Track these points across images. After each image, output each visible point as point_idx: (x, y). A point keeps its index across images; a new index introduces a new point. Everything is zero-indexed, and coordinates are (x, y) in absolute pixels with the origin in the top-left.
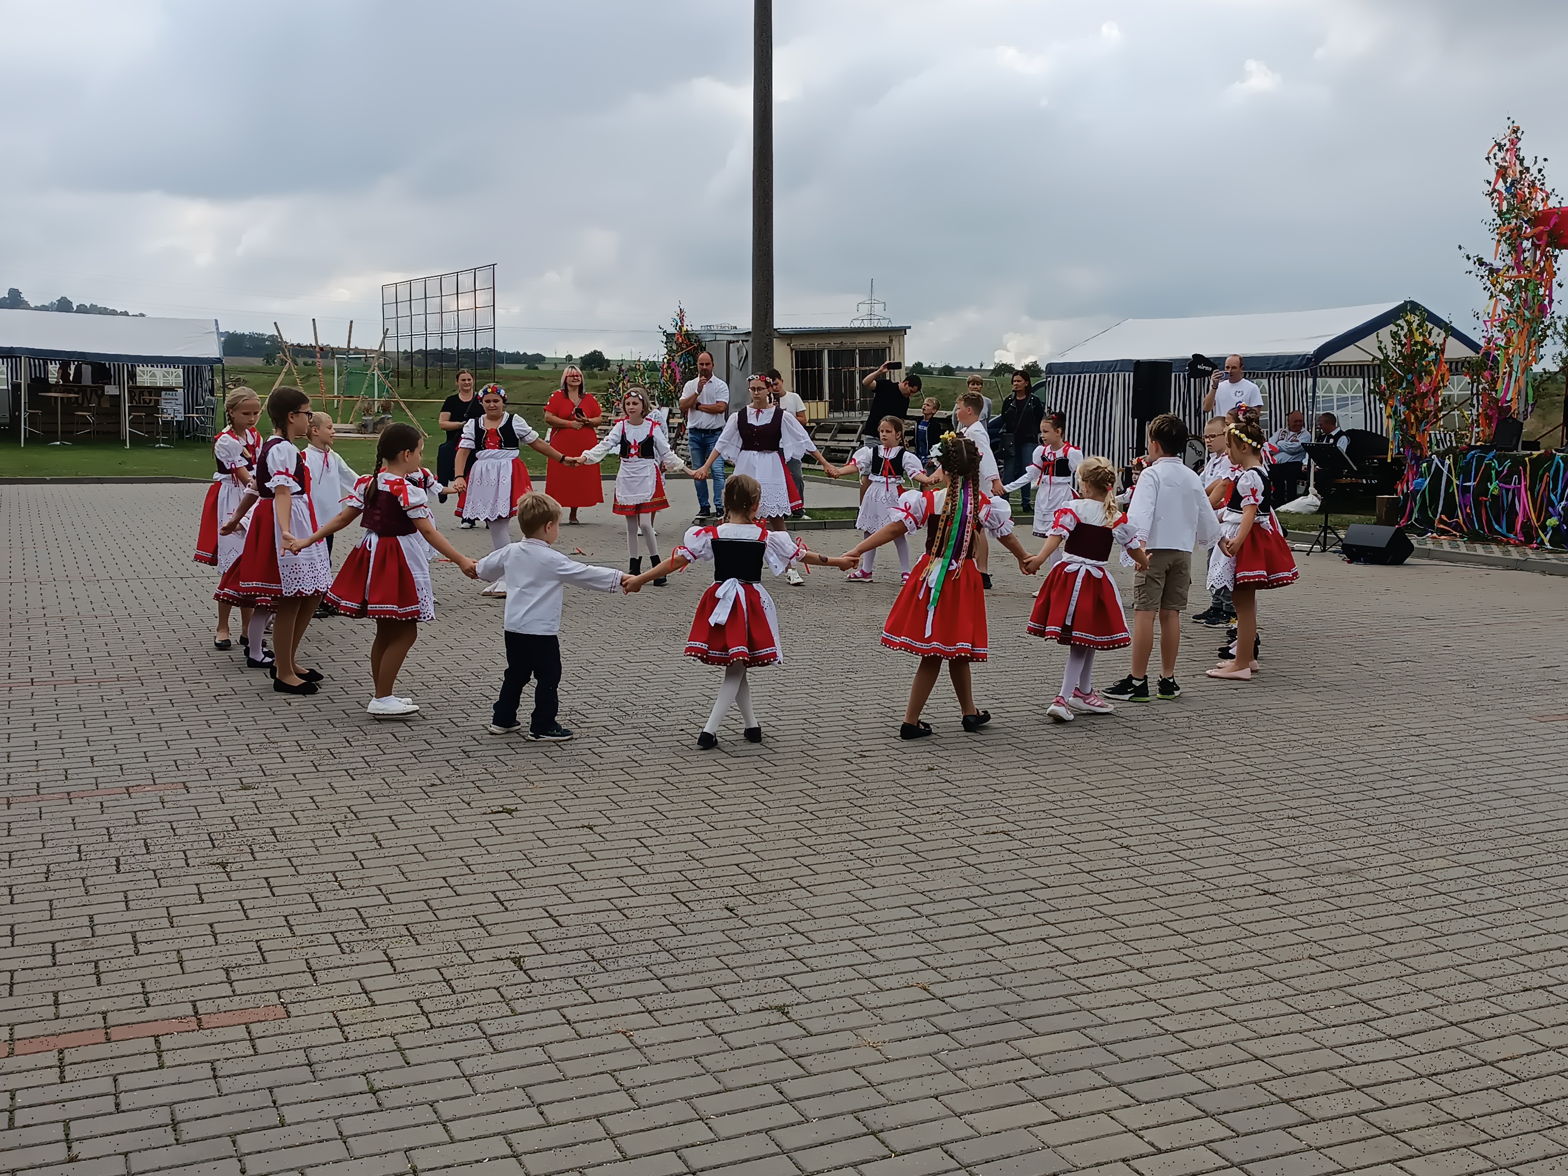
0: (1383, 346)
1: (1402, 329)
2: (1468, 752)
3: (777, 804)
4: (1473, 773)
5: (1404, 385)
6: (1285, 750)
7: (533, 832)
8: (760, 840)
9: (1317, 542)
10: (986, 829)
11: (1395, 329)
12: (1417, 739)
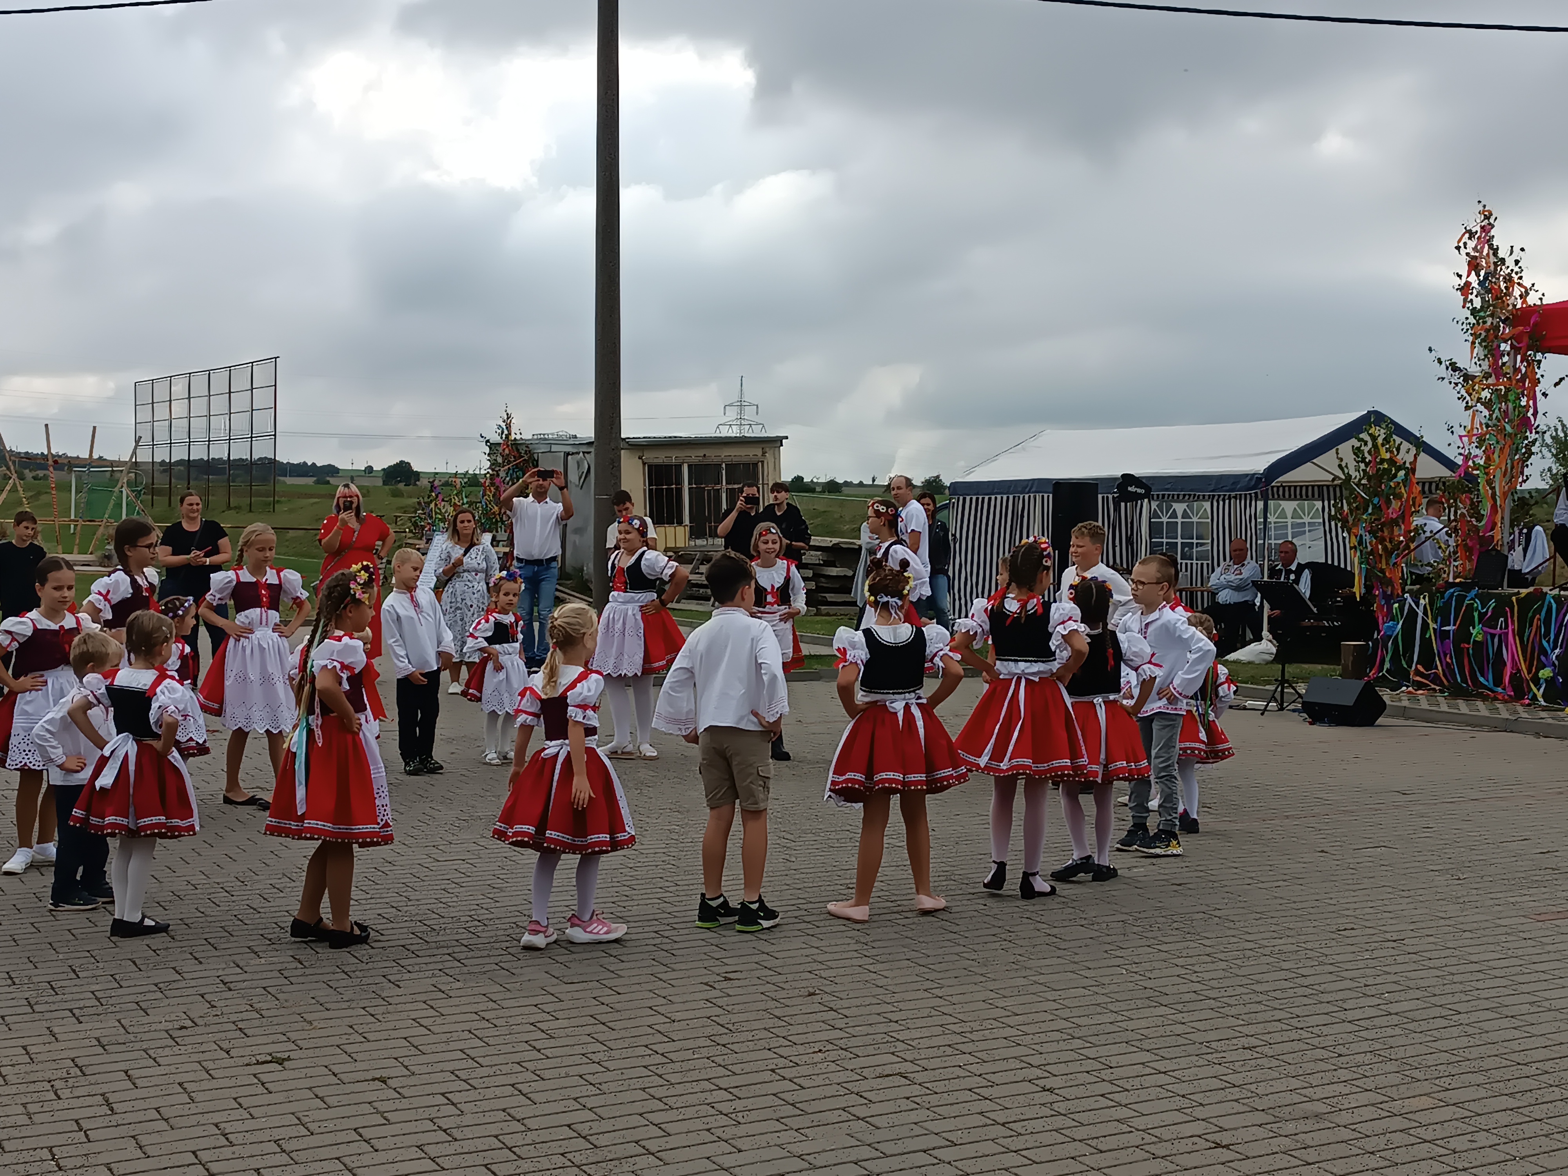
0: (1344, 464)
1: (1366, 444)
2: (1454, 961)
3: (620, 1044)
4: (1460, 987)
5: (1370, 511)
6: (1238, 962)
7: (310, 1089)
8: (599, 1092)
9: (1273, 699)
10: (879, 1070)
11: (1357, 444)
12: (1394, 944)
